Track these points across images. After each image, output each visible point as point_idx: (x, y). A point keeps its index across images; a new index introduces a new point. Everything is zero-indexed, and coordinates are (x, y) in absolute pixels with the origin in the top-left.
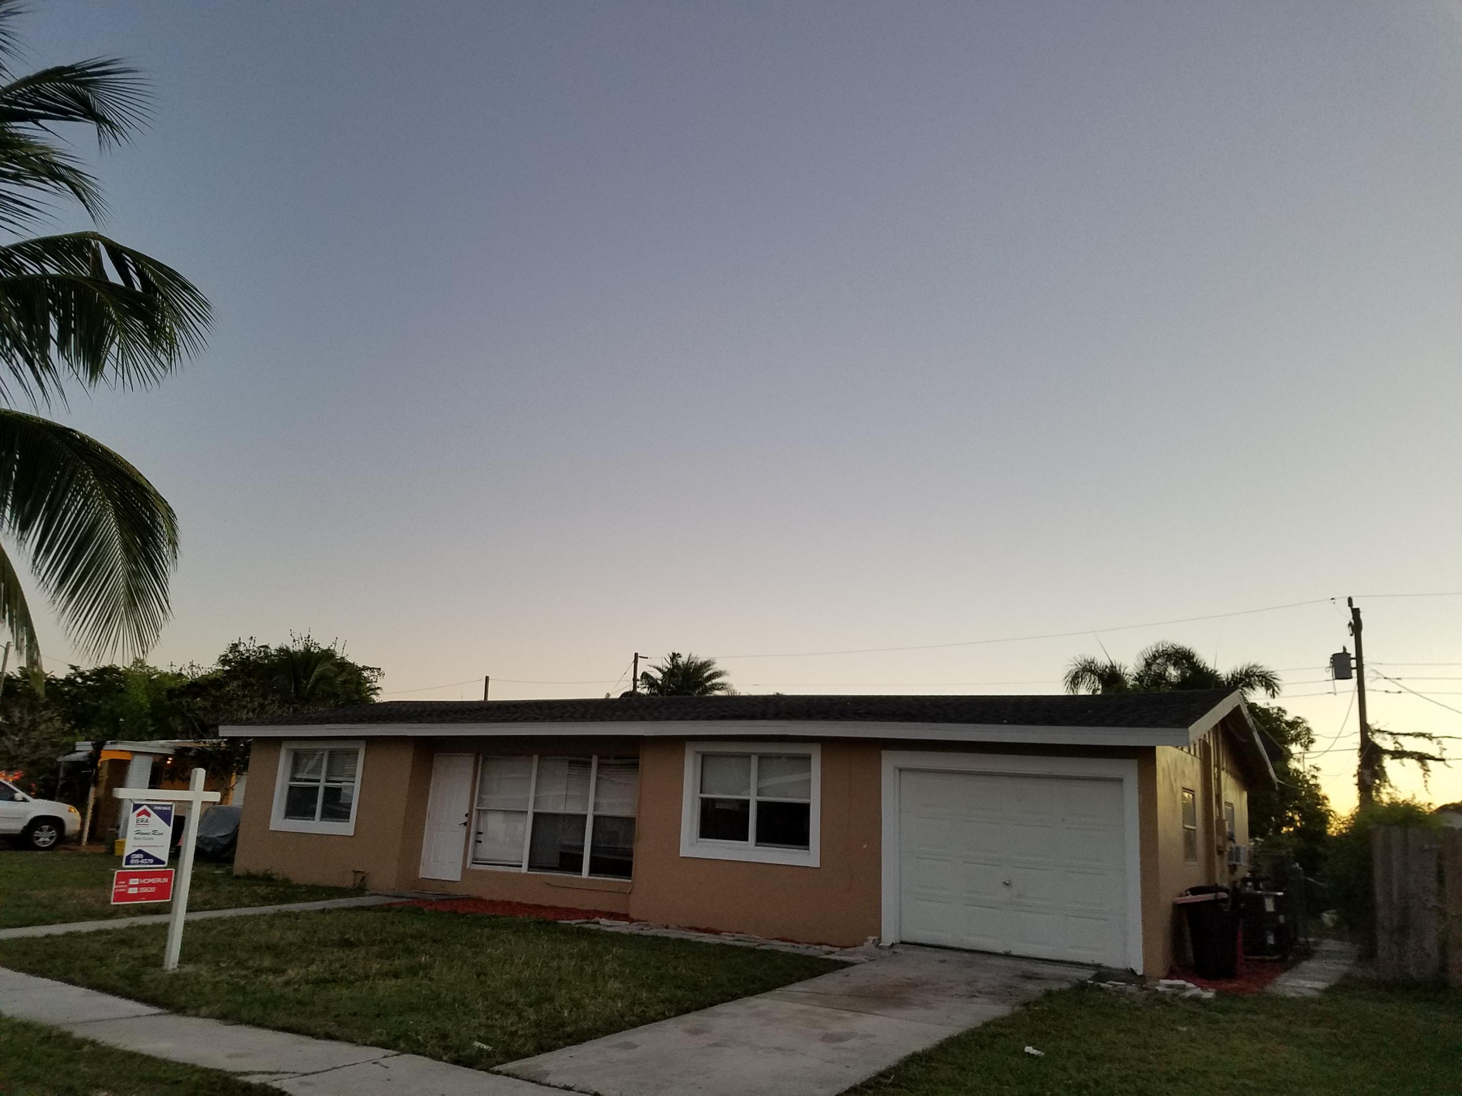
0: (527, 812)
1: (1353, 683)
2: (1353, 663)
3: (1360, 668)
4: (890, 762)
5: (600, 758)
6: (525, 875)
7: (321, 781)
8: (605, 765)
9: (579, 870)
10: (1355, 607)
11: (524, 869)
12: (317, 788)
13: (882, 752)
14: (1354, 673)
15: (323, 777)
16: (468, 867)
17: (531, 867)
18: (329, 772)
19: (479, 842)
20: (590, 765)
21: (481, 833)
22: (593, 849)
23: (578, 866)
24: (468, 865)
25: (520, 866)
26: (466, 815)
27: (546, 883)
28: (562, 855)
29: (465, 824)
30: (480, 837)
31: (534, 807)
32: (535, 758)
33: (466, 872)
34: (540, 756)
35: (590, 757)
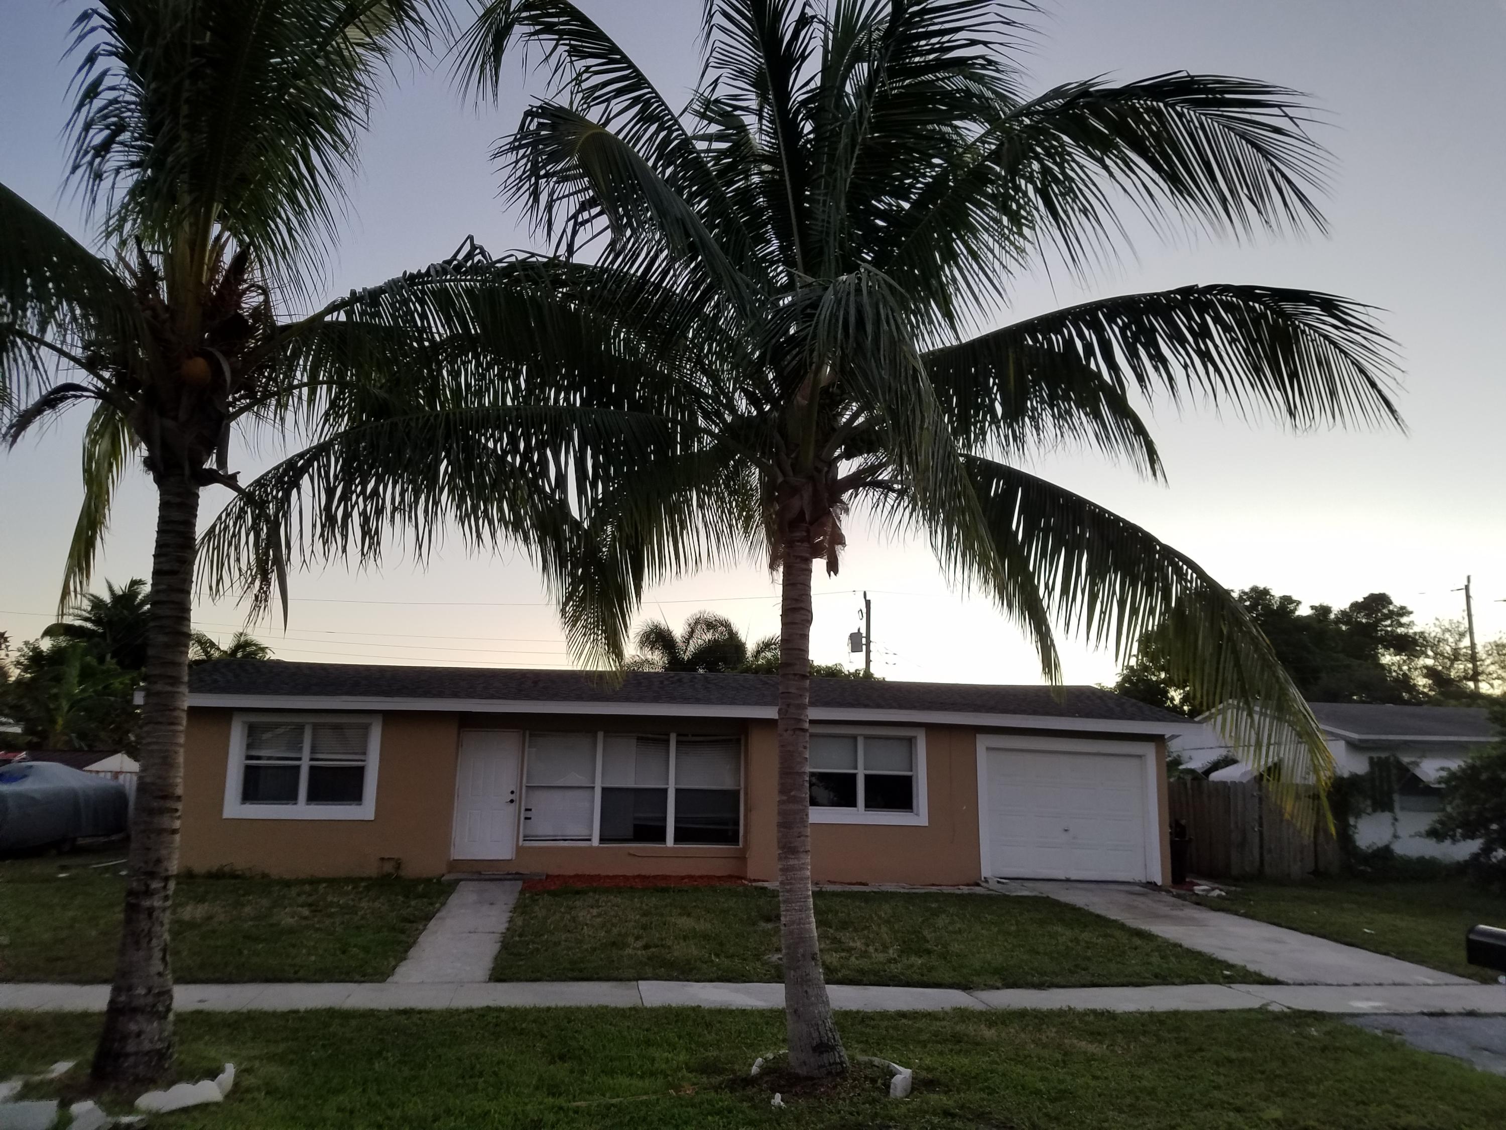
0: (593, 788)
1: (863, 654)
2: (864, 641)
3: (868, 642)
4: (982, 743)
5: (678, 735)
6: (597, 848)
7: (303, 759)
8: (682, 742)
9: (662, 838)
10: (868, 598)
11: (595, 842)
12: (298, 768)
13: (978, 736)
14: (864, 647)
15: (306, 754)
16: (520, 845)
17: (602, 840)
18: (314, 750)
19: (530, 818)
20: (667, 742)
21: (530, 810)
22: (677, 820)
23: (660, 837)
24: (521, 843)
25: (589, 840)
26: (512, 792)
27: (630, 854)
28: (636, 827)
29: (512, 801)
30: (529, 814)
31: (602, 783)
32: (600, 735)
33: (519, 850)
34: (605, 733)
35: (668, 735)
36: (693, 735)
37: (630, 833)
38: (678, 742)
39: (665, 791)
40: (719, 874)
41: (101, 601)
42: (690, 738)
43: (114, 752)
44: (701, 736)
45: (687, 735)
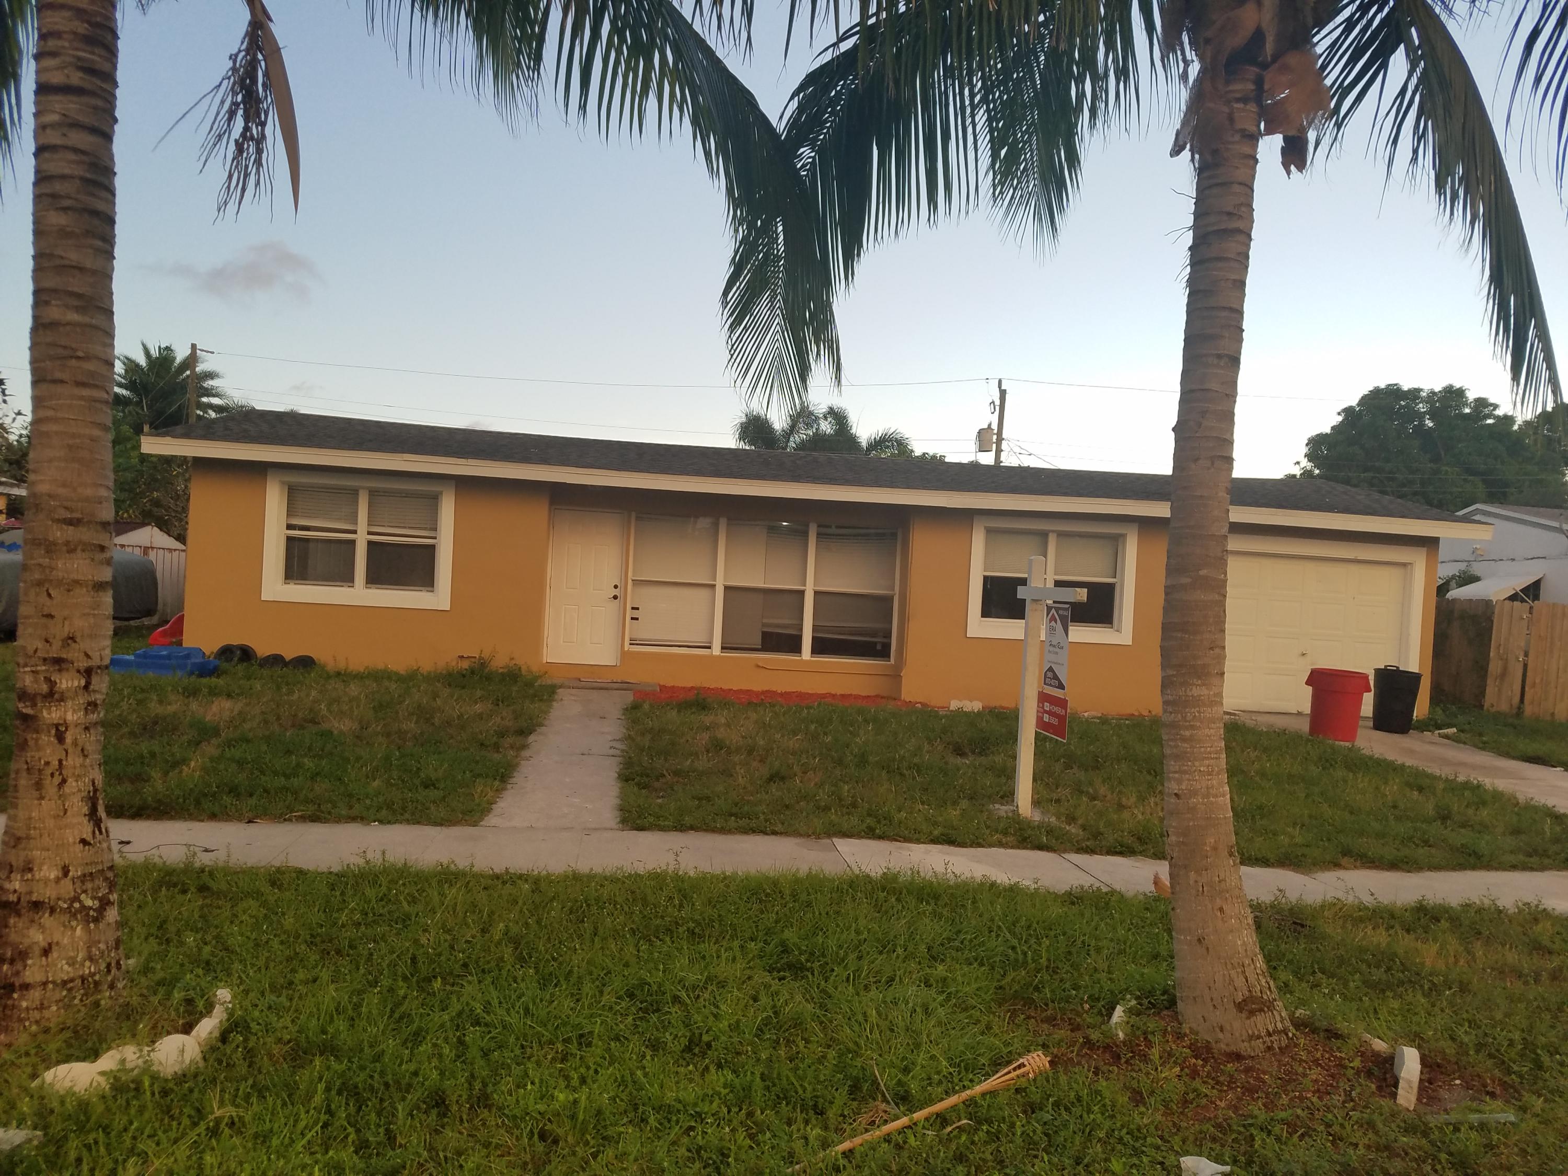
0: (714, 586)
6: (719, 657)
8: (824, 534)
9: (797, 651)
11: (716, 650)
12: (353, 543)
14: (994, 446)
16: (626, 649)
17: (724, 648)
19: (637, 619)
20: (805, 534)
21: (638, 609)
22: (815, 628)
23: (794, 645)
24: (626, 648)
25: (709, 648)
26: (616, 587)
27: (758, 666)
28: (766, 636)
29: (615, 597)
30: (636, 614)
31: (725, 579)
32: (723, 522)
33: (624, 655)
34: (729, 519)
35: (808, 526)
36: (837, 527)
37: (757, 641)
38: (819, 535)
39: (802, 593)
40: (864, 694)
41: (137, 365)
42: (833, 530)
43: (143, 525)
44: (849, 528)
45: (830, 527)
